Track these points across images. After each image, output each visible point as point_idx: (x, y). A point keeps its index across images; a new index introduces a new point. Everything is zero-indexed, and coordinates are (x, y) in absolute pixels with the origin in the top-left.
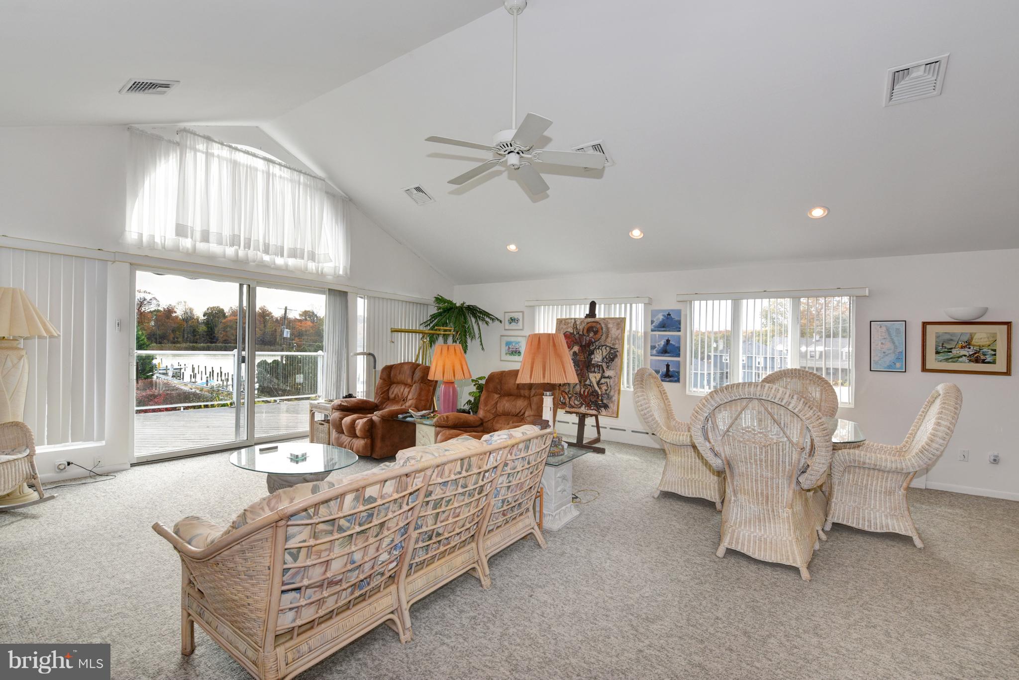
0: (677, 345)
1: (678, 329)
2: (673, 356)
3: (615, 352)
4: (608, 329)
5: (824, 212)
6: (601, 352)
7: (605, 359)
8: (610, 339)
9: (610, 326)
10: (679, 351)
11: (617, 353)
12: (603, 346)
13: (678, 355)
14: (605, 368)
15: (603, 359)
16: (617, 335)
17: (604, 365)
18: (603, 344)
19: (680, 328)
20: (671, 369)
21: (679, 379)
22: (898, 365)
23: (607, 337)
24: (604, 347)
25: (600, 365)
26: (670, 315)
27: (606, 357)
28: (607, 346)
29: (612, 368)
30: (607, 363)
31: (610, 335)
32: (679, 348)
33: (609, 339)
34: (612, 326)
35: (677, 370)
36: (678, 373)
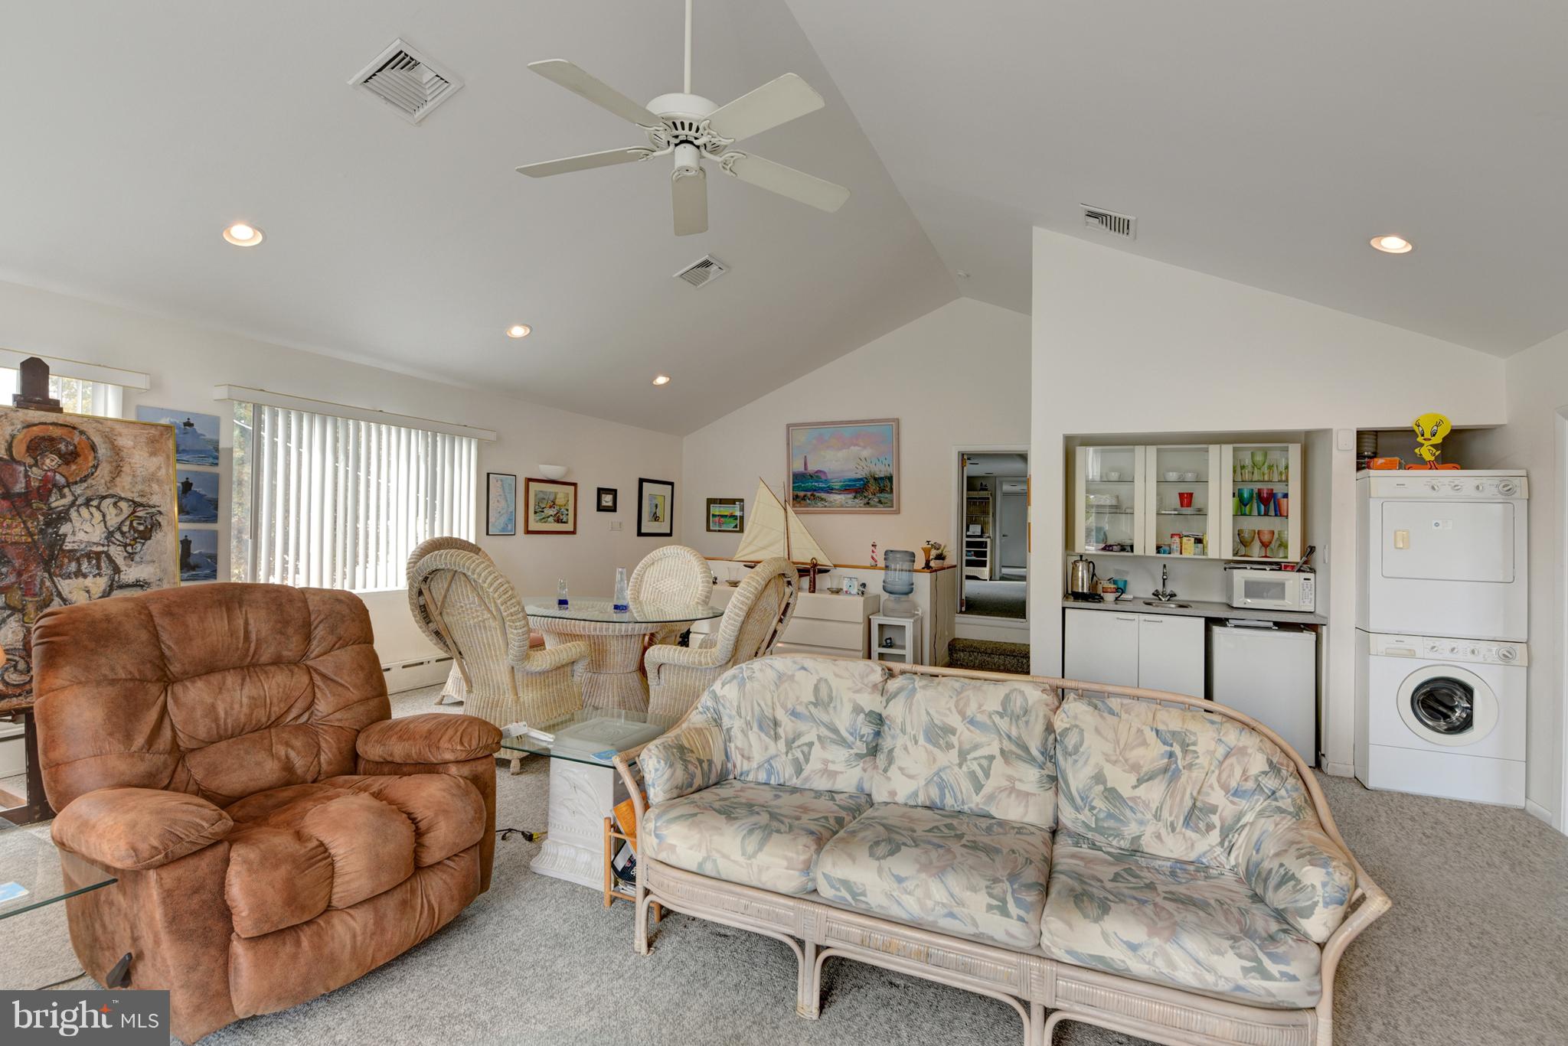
0: (210, 496)
1: (211, 460)
2: (199, 521)
3: (152, 515)
4: (116, 450)
5: (526, 330)
6: (98, 515)
7: (118, 536)
8: (129, 479)
9: (125, 442)
10: (216, 508)
11: (160, 518)
12: (104, 498)
13: (213, 518)
14: (120, 561)
15: (111, 534)
16: (153, 469)
17: (117, 552)
18: (103, 491)
19: (217, 458)
20: (195, 550)
21: (215, 571)
22: (509, 528)
23: (117, 471)
24: (108, 501)
25: (98, 555)
26: (191, 425)
27: (119, 529)
28: (121, 499)
29: (148, 558)
30: (125, 545)
31: (126, 469)
32: (214, 504)
33: (125, 480)
34: (130, 443)
35: (210, 551)
36: (214, 558)
